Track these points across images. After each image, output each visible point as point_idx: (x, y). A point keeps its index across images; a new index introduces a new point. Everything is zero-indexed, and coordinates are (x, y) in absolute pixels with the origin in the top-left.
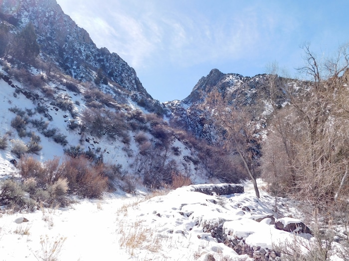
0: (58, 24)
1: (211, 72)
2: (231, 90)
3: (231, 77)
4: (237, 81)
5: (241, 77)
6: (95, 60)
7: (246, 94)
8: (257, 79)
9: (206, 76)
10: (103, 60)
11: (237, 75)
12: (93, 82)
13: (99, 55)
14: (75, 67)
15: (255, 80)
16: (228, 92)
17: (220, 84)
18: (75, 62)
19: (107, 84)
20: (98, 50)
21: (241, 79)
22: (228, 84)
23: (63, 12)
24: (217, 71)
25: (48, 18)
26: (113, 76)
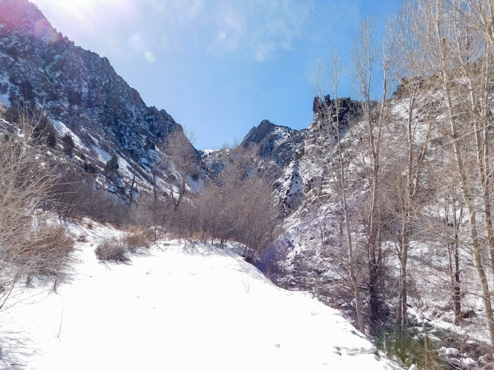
0: (113, 92)
1: (262, 123)
2: (278, 143)
3: (280, 129)
4: (285, 134)
5: (289, 129)
6: (145, 120)
7: (291, 148)
8: (303, 134)
9: (257, 126)
10: (152, 120)
11: (286, 127)
12: (143, 149)
13: (148, 115)
14: (128, 134)
15: (300, 134)
16: (276, 145)
17: (269, 136)
18: (128, 129)
19: (154, 149)
20: (147, 109)
21: (289, 132)
22: (277, 137)
23: (116, 73)
24: (267, 122)
25: (104, 87)
26: (160, 136)
